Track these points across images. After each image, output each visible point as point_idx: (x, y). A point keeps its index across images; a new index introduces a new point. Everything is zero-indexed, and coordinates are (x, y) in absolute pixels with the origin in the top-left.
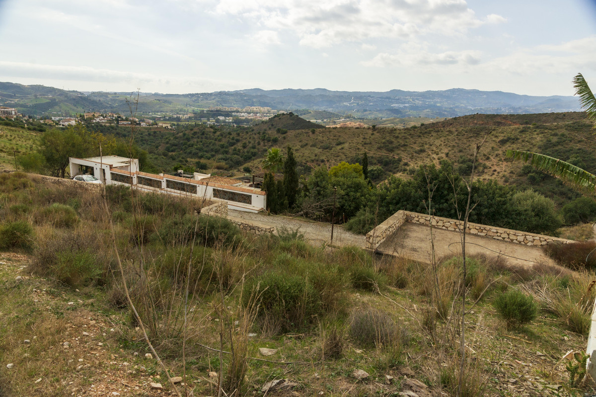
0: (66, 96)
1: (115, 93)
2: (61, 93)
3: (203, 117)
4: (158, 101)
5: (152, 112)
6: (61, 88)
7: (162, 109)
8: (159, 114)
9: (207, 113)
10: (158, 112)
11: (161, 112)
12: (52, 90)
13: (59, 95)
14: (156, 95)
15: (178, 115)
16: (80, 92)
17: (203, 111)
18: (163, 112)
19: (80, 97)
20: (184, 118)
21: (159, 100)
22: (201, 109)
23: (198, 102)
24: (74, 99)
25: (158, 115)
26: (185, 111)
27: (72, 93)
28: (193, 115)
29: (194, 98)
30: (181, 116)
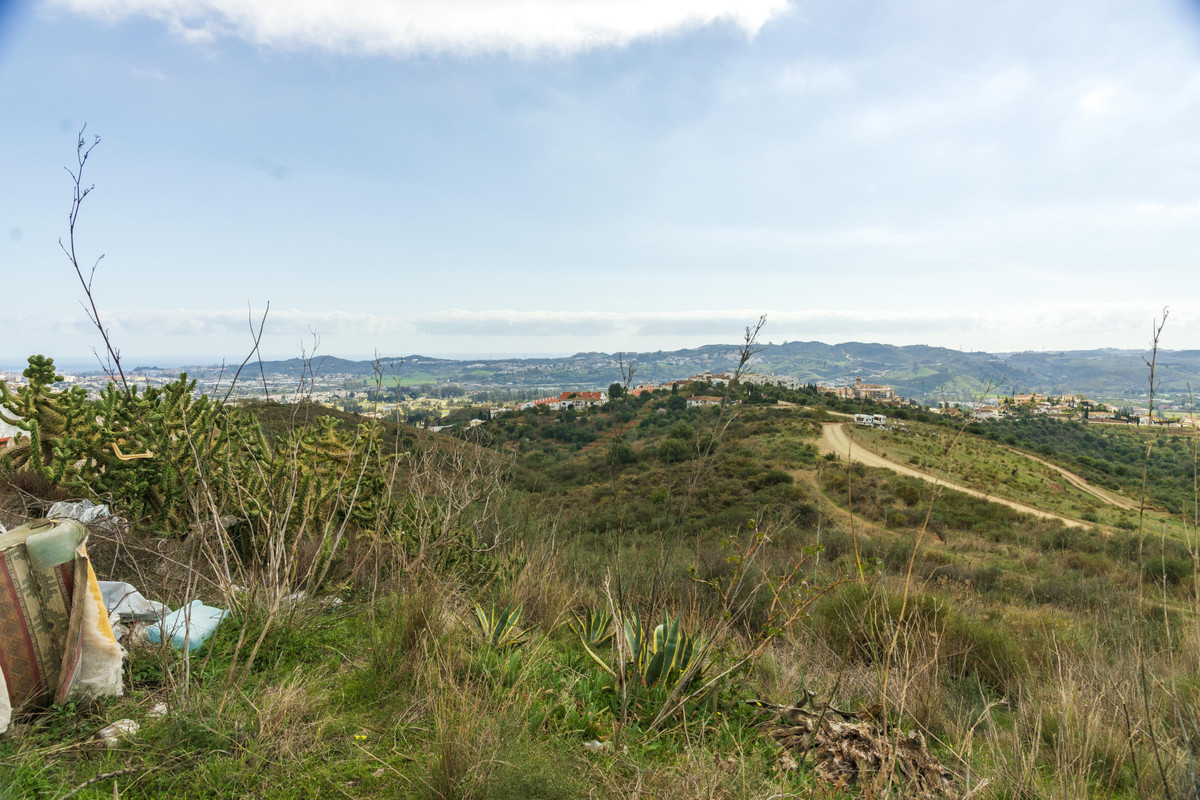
0: (966, 364)
1: (1062, 354)
2: (958, 357)
4: (1164, 367)
6: (957, 349)
7: (1173, 385)
8: (1166, 395)
10: (1163, 391)
11: (1172, 390)
12: (941, 352)
13: (953, 362)
16: (990, 355)
18: (1178, 391)
19: (992, 364)
21: (1167, 365)
24: (980, 368)
25: (1163, 398)
27: (975, 357)
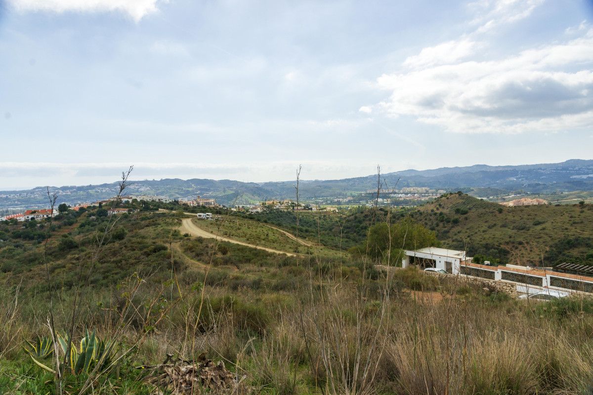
0: (246, 188)
1: (283, 183)
2: (243, 185)
3: (361, 200)
5: (315, 197)
6: (242, 181)
7: (322, 194)
8: (321, 198)
9: (365, 196)
10: (319, 197)
11: (323, 196)
12: (235, 183)
13: (241, 187)
14: (316, 181)
15: (339, 199)
16: (256, 184)
17: (361, 194)
18: (325, 197)
19: (257, 187)
20: (344, 201)
21: (320, 186)
22: (359, 192)
23: (355, 186)
24: (252, 190)
25: (320, 200)
26: (343, 195)
27: (249, 185)
28: (352, 198)
29: (351, 183)
30: (341, 200)
